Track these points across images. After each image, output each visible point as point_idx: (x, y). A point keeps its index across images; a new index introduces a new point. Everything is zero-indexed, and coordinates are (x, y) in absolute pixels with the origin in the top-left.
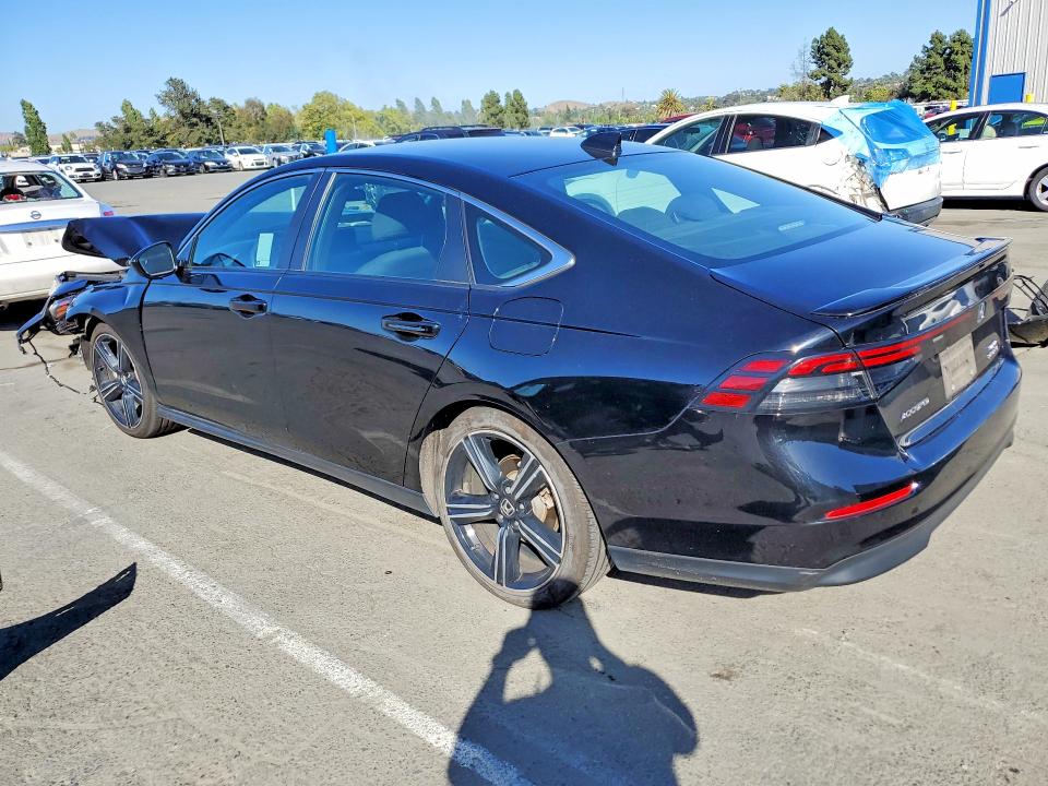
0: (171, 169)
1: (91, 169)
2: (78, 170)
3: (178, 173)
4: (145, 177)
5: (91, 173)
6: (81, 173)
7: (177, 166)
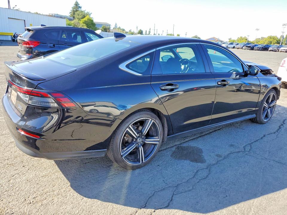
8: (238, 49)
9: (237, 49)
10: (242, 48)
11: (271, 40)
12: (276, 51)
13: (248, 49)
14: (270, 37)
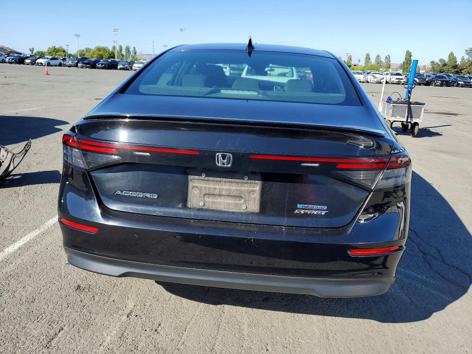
0: (439, 83)
1: (402, 79)
2: (397, 79)
3: (442, 85)
4: (425, 85)
5: (401, 81)
6: (397, 80)
7: (442, 81)
8: (69, 67)
9: (67, 68)
10: (76, 66)
11: (101, 53)
12: (128, 70)
13: (87, 67)
14: (99, 49)
